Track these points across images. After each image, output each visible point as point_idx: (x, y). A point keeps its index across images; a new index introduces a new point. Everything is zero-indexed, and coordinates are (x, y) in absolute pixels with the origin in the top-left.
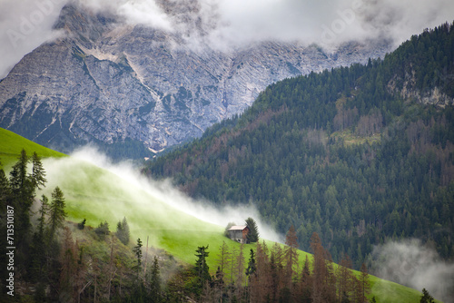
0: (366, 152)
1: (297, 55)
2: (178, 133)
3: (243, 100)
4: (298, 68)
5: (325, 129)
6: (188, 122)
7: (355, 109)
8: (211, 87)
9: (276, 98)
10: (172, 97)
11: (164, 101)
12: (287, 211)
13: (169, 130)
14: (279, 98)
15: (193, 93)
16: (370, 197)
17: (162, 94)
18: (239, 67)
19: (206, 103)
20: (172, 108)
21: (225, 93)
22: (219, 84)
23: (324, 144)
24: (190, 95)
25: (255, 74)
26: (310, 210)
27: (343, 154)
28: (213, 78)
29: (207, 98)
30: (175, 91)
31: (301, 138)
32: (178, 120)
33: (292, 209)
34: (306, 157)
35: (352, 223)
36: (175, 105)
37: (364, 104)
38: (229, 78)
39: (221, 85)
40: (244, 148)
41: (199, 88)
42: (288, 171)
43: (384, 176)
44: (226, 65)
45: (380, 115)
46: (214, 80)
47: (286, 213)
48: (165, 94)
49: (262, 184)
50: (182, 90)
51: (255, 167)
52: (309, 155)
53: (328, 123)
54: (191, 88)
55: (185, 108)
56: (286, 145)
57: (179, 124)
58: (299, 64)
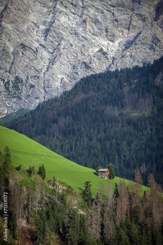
0: (144, 121)
1: (90, 57)
2: (14, 106)
3: (55, 85)
4: (90, 66)
5: (118, 106)
6: (20, 99)
7: (136, 94)
8: (35, 77)
9: (86, 86)
10: (10, 83)
11: (5, 85)
12: (97, 157)
13: (8, 104)
14: (88, 86)
15: (24, 80)
16: (148, 149)
17: (4, 81)
18: (53, 64)
19: (32, 86)
20: (11, 89)
21: (44, 81)
22: (40, 75)
23: (117, 115)
24: (22, 81)
25: (63, 69)
26: (111, 157)
27: (129, 122)
28: (37, 70)
29: (33, 83)
30: (12, 78)
31: (103, 111)
32: (15, 97)
33: (100, 156)
34: (107, 123)
35: (138, 164)
36: (12, 87)
37: (141, 91)
38: (47, 71)
39: (42, 75)
40: (68, 117)
41: (28, 77)
42: (96, 132)
43: (155, 136)
44: (44, 63)
45: (151, 98)
46: (37, 72)
47: (97, 158)
48: (6, 81)
49: (80, 140)
50: (17, 78)
51: (75, 129)
52: (109, 122)
53: (120, 103)
54: (23, 77)
55: (19, 89)
56: (94, 115)
57: (15, 100)
58: (90, 63)
